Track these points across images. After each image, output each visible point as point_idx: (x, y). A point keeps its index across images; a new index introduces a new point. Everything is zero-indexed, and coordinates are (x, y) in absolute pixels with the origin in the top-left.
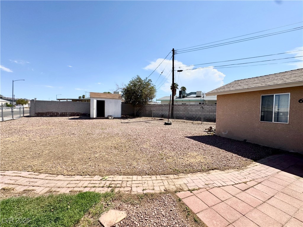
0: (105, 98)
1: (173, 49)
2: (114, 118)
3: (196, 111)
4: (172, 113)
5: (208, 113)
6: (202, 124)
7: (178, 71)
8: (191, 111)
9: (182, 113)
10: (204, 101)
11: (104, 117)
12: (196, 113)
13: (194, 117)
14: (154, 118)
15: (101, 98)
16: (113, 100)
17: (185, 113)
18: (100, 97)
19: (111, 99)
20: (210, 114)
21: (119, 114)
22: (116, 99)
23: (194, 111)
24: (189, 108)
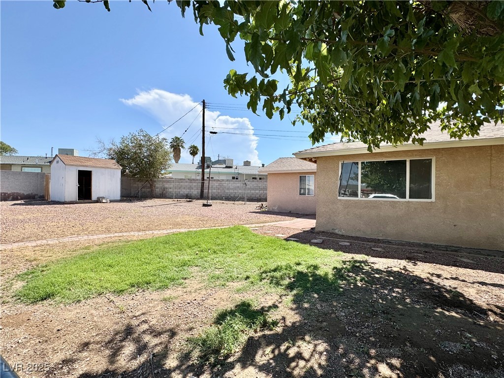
0: (94, 167)
1: (204, 100)
2: (111, 201)
3: (235, 189)
4: (202, 191)
5: (249, 192)
6: (245, 204)
7: (211, 132)
8: (228, 189)
9: (215, 191)
10: (239, 174)
11: (90, 201)
12: (235, 191)
13: (232, 197)
14: (177, 200)
15: (87, 166)
16: (107, 170)
17: (220, 191)
18: (83, 164)
19: (103, 168)
20: (252, 192)
21: (117, 195)
22: (113, 168)
23: (232, 189)
24: (225, 184)
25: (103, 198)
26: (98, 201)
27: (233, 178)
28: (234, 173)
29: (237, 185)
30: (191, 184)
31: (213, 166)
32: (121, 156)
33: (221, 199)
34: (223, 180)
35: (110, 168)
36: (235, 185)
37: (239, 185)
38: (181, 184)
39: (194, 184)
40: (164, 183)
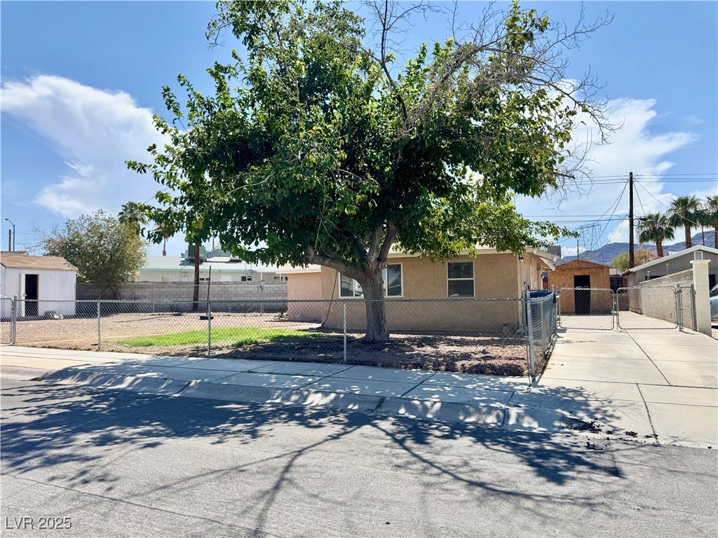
0: (41, 269)
2: (66, 317)
3: (246, 295)
5: (268, 298)
6: (260, 316)
8: (236, 296)
10: (252, 272)
12: (246, 298)
13: (242, 307)
14: (157, 314)
15: (32, 269)
16: (58, 273)
17: (223, 299)
18: (27, 265)
19: (53, 269)
20: (272, 298)
21: (71, 309)
22: (66, 270)
23: (241, 295)
24: (232, 288)
25: (54, 313)
26: (48, 316)
27: (244, 279)
28: (245, 271)
29: (250, 289)
30: (177, 290)
31: (208, 260)
32: (69, 251)
33: (226, 310)
34: (228, 283)
35: (63, 270)
36: (246, 289)
37: (252, 289)
38: (162, 290)
39: (182, 290)
40: (134, 290)
